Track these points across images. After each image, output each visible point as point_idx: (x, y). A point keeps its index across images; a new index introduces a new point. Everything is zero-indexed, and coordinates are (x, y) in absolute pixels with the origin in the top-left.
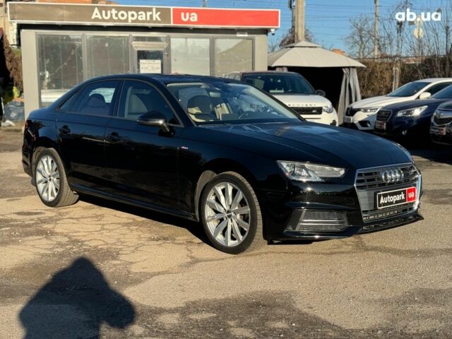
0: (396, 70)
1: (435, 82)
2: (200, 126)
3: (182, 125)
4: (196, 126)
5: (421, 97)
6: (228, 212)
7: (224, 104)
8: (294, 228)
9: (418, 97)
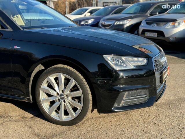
0: (67, 3)
1: (91, 8)
2: (25, 30)
3: (10, 30)
4: (22, 29)
5: (86, 15)
6: (61, 95)
7: (19, 15)
8: (119, 105)
9: (85, 15)
